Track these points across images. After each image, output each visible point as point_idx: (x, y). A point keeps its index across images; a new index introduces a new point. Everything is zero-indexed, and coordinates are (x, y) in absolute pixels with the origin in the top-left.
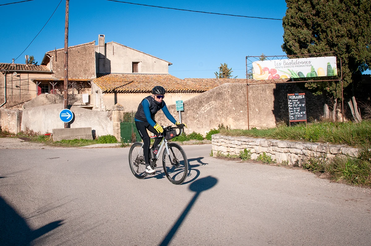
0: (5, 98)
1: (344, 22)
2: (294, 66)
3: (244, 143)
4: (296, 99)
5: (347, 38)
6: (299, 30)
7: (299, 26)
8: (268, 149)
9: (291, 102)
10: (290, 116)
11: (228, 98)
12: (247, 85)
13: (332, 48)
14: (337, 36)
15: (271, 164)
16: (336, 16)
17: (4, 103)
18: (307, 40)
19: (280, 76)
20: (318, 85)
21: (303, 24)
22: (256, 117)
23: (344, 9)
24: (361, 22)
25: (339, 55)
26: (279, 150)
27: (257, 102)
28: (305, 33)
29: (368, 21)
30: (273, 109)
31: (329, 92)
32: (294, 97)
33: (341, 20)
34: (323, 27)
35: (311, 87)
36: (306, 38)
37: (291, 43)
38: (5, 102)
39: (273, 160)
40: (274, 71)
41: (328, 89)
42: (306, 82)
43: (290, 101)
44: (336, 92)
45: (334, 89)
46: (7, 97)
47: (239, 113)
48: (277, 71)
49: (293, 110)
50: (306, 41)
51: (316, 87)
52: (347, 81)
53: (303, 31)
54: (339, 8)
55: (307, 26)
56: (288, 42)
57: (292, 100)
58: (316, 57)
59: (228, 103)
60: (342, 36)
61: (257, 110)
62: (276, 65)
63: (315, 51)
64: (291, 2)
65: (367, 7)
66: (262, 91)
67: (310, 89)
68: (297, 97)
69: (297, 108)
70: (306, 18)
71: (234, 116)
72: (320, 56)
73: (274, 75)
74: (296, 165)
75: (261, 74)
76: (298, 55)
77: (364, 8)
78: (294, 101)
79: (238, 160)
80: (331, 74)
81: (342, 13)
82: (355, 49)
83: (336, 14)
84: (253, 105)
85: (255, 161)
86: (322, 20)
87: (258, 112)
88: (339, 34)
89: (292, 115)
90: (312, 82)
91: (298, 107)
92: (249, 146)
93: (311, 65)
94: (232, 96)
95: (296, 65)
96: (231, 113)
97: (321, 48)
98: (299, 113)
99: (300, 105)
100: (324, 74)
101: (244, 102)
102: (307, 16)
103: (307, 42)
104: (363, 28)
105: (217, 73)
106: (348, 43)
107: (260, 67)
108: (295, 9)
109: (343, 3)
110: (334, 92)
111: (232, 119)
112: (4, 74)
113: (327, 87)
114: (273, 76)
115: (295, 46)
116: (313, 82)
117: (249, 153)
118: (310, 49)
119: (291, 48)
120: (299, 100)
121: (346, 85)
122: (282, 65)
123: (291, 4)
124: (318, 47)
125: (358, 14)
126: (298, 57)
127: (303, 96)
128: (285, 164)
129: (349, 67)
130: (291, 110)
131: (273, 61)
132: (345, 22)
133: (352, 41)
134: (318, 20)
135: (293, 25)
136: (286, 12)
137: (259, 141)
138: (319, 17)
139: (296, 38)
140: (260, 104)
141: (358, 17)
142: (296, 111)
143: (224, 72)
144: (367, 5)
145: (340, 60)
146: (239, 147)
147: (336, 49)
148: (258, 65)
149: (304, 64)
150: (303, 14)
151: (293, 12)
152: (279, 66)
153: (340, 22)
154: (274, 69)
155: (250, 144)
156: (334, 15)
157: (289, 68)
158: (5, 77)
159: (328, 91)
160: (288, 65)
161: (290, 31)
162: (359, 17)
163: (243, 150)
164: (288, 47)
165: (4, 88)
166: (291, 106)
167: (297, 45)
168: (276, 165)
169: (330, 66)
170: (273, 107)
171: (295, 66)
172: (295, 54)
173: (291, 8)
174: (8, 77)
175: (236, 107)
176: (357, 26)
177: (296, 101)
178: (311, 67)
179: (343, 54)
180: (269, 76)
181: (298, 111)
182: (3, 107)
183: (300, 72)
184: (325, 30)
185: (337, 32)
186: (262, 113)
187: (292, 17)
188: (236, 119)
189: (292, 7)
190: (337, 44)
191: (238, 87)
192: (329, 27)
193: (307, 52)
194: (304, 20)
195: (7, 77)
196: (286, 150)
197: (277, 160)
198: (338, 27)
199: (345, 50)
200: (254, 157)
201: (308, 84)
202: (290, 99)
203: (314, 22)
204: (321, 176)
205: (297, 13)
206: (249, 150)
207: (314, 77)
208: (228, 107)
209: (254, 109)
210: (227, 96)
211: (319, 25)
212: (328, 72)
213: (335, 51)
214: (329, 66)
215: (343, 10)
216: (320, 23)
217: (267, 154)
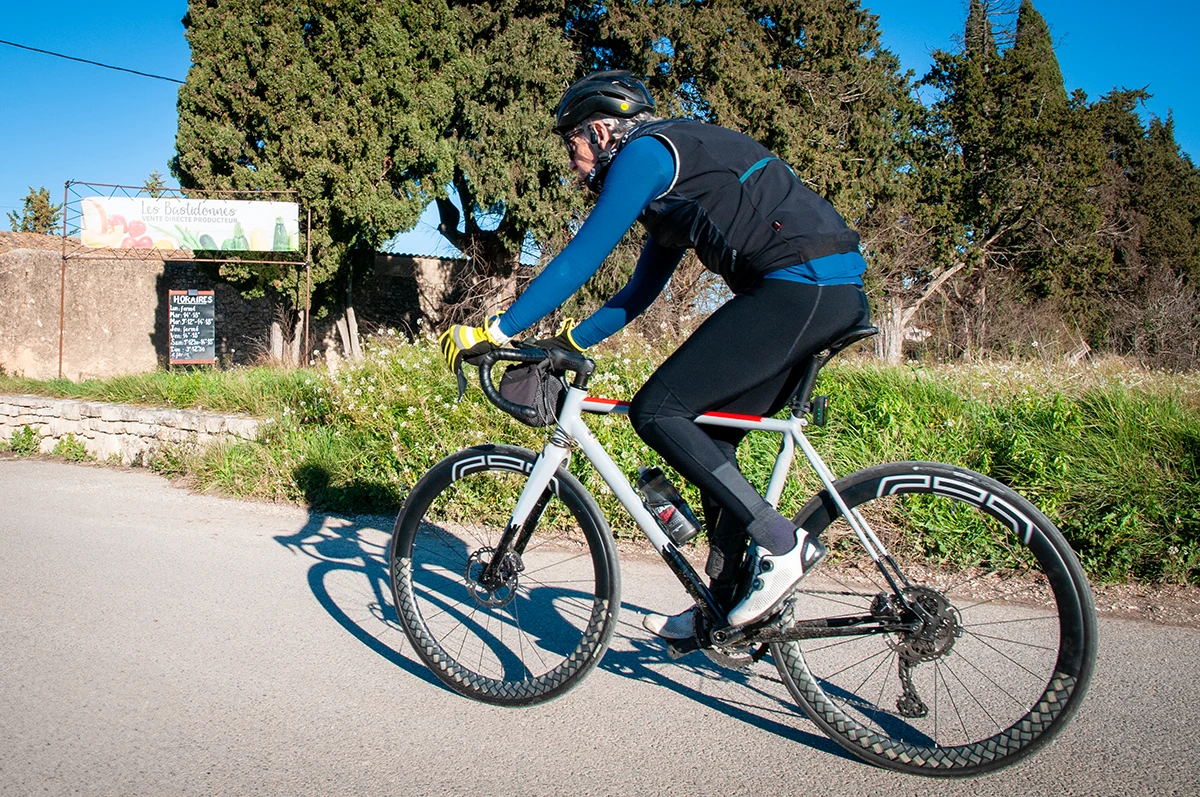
1: (325, 120)
2: (192, 220)
3: (26, 411)
4: (192, 306)
5: (326, 162)
6: (213, 125)
7: (214, 114)
8: (79, 425)
9: (176, 312)
10: (172, 348)
11: (22, 291)
12: (64, 258)
13: (291, 182)
14: (305, 154)
15: (83, 463)
16: (307, 102)
18: (230, 154)
19: (154, 242)
20: (254, 273)
21: (225, 111)
22: (101, 349)
23: (326, 86)
24: (361, 124)
25: (304, 200)
26: (103, 426)
27: (109, 308)
28: (227, 135)
29: (381, 124)
30: (153, 331)
31: (281, 293)
32: (186, 298)
33: (320, 113)
34: (273, 125)
35: (233, 276)
36: (227, 149)
37: (189, 157)
39: (89, 454)
40: (136, 228)
41: (278, 284)
42: (222, 263)
43: (176, 309)
44: (297, 292)
45: (294, 285)
47: (53, 337)
48: (148, 227)
49: (181, 333)
50: (226, 157)
51: (247, 276)
52: (325, 267)
53: (221, 130)
54: (315, 82)
55: (235, 117)
56: (182, 155)
57: (179, 306)
58: (250, 199)
59: (23, 305)
60: (317, 154)
61: (106, 331)
62: (145, 211)
63: (248, 185)
64: (201, 51)
65: (379, 90)
66: (122, 279)
67: (231, 281)
68: (193, 299)
69: (193, 329)
70: (232, 97)
71: (37, 344)
72: (261, 197)
73: (138, 239)
74: (137, 464)
75: (105, 230)
76: (208, 190)
77: (371, 90)
78: (185, 309)
79: (6, 456)
80: (282, 246)
81: (323, 96)
82: (345, 189)
83: (306, 97)
84: (96, 315)
85: (47, 457)
86: (271, 108)
87: (109, 337)
88: (308, 149)
89: (178, 347)
90: (236, 264)
91: (194, 325)
92: (37, 419)
93: (235, 220)
94: (36, 287)
95: (198, 216)
96: (31, 336)
97: (263, 179)
98: (197, 343)
99: (200, 322)
100: (267, 246)
101: (71, 306)
102: (234, 94)
103: (230, 159)
104: (366, 139)
105: (15, 215)
106: (329, 172)
107: (102, 212)
108: (209, 70)
109: (326, 72)
110: (292, 292)
111: (32, 354)
113: (278, 277)
114: (135, 241)
115: (201, 167)
116: (241, 264)
117: (35, 437)
118: (237, 178)
119: (189, 170)
120: (199, 308)
121: (323, 276)
122: (161, 212)
123: (202, 55)
124: (256, 176)
125: (357, 104)
126: (207, 196)
127: (210, 298)
128: (114, 463)
129: (330, 233)
130: (177, 333)
131: (139, 200)
132: (327, 119)
133: (338, 169)
134: (259, 105)
135: (201, 111)
136: (188, 74)
137: (58, 406)
138: (264, 99)
139: (205, 145)
140: (117, 316)
141: (355, 112)
142: (190, 337)
143: (38, 215)
144: (378, 85)
145: (307, 213)
146: (14, 422)
147: (299, 183)
148: (98, 206)
149: (219, 216)
150: (223, 85)
151: (202, 77)
152: (152, 215)
153: (316, 118)
154: (139, 222)
155: (39, 412)
156: (301, 99)
157: (180, 224)
159: (280, 290)
160: (176, 215)
161: (192, 127)
162: (359, 112)
163: (22, 429)
164: (183, 167)
166: (177, 322)
167: (206, 163)
168: (94, 466)
169: (282, 225)
170: (153, 324)
171: (195, 219)
172: (201, 187)
173: (200, 64)
175: (45, 319)
176: (351, 132)
177: (190, 309)
178: (234, 224)
179: (315, 198)
180: (125, 240)
181: (195, 336)
183: (206, 236)
184: (278, 133)
185: (303, 142)
186: (122, 340)
187: (198, 91)
188: (42, 354)
189: (203, 63)
190: (303, 174)
191: (55, 263)
192: (288, 128)
193: (228, 186)
194: (227, 103)
196: (118, 426)
197: (99, 452)
198: (308, 128)
199: (319, 190)
200: (47, 446)
201: (227, 267)
202: (175, 305)
203: (250, 110)
204: (177, 484)
205: (212, 82)
206: (37, 430)
207: (242, 252)
208: (23, 318)
209: (98, 327)
210: (21, 286)
211: (262, 120)
212: (276, 242)
213: (298, 189)
214: (279, 226)
215: (325, 90)
216: (265, 114)
217: (76, 438)
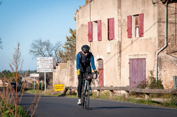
0: (166, 39)
17: (164, 47)
38: (166, 45)
46: (169, 38)
112: (164, 3)
158: (166, 9)
165: (164, 22)
174: (171, 8)
182: (163, 52)
195: (168, 9)
